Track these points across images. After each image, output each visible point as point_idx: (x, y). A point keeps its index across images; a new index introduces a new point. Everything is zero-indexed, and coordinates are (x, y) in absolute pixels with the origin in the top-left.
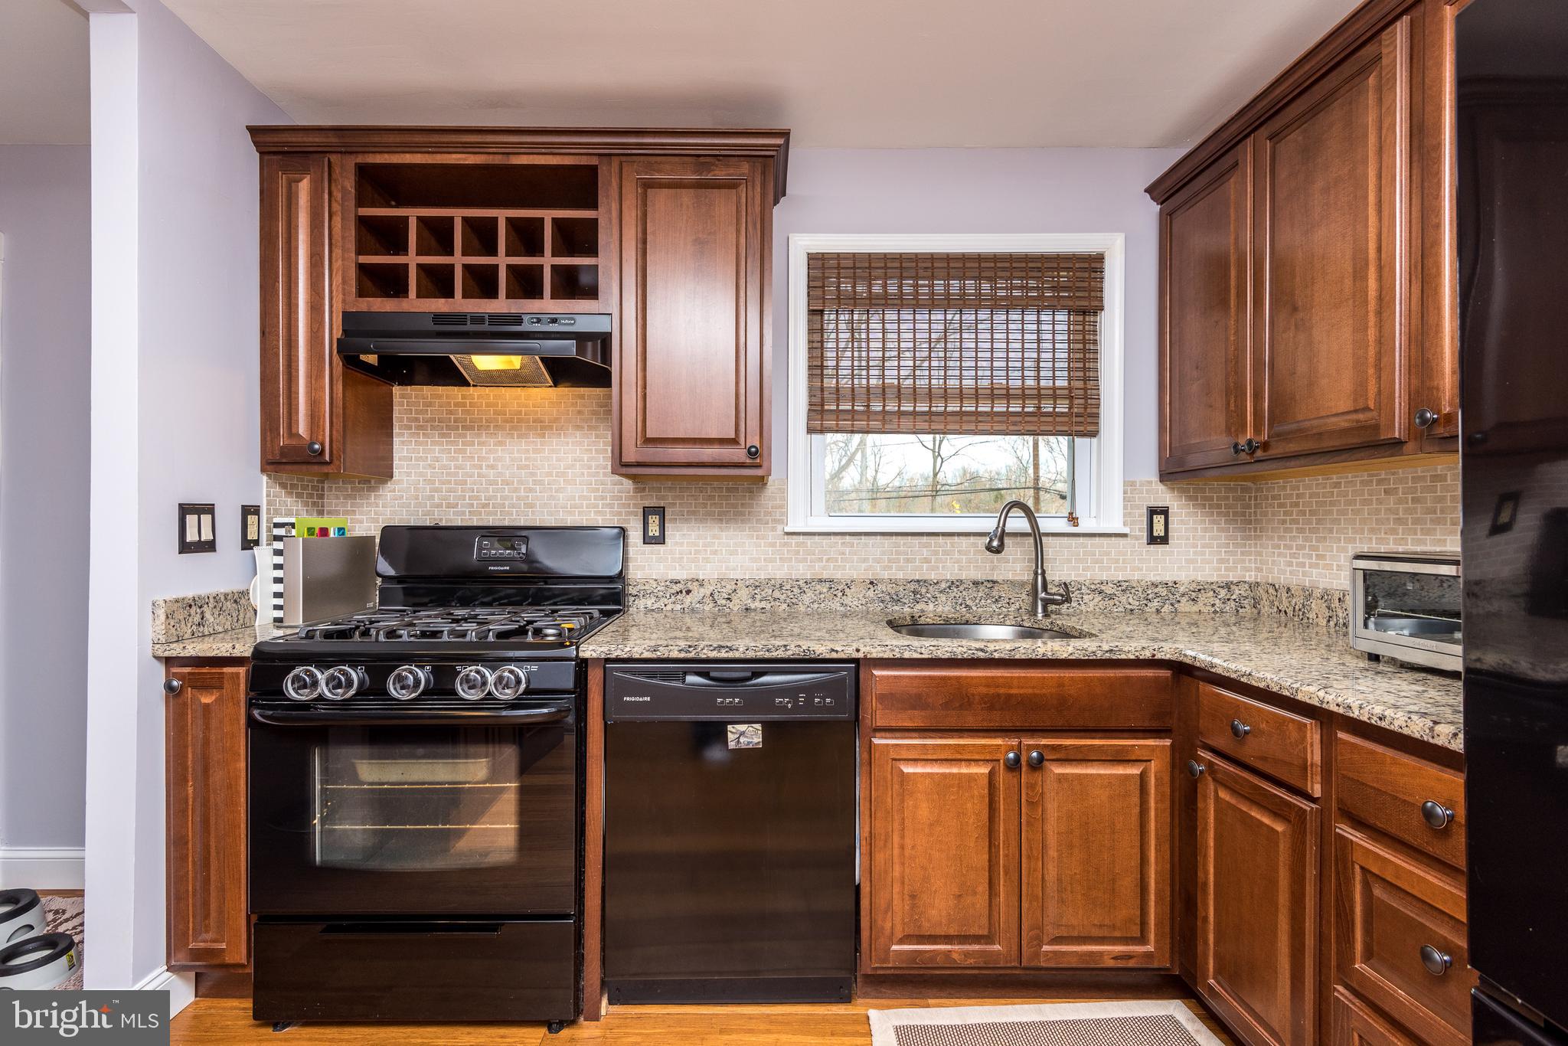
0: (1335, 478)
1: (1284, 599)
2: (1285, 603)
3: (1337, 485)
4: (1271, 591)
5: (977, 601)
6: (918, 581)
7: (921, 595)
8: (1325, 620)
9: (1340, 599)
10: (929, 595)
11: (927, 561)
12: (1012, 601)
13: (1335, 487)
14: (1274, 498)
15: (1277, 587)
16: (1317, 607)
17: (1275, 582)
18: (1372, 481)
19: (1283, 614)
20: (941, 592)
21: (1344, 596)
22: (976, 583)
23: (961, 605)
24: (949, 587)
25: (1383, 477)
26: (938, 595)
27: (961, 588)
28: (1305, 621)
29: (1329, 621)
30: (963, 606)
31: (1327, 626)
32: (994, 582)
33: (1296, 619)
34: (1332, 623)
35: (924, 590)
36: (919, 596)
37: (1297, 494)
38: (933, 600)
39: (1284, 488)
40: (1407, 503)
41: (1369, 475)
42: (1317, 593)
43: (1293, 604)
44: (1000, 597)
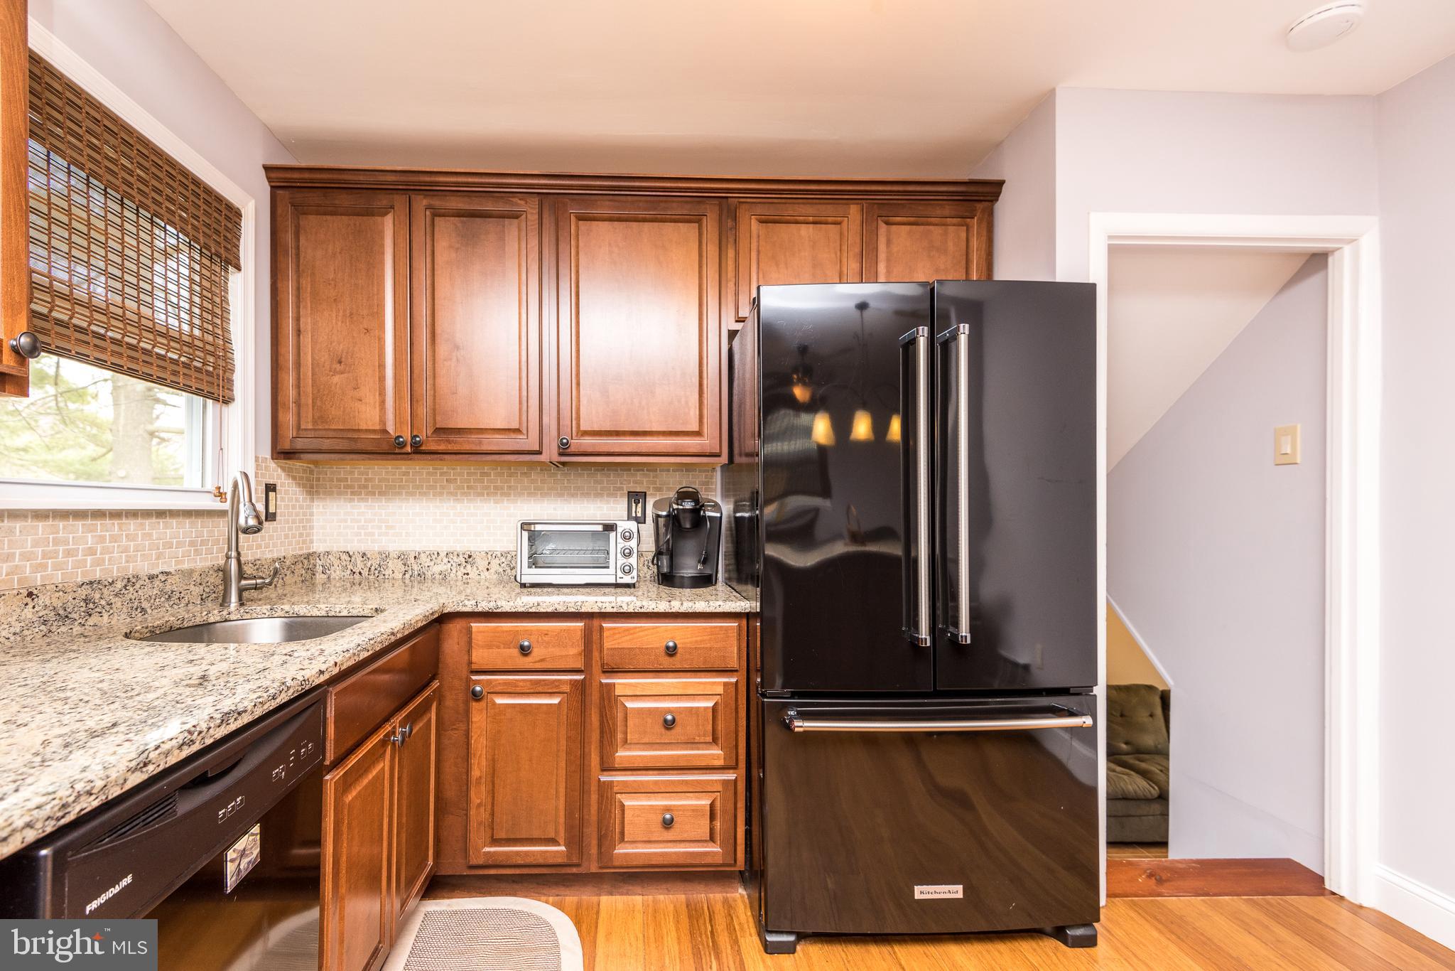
0: (404, 469)
1: (359, 562)
2: (360, 565)
3: (406, 474)
4: (345, 557)
5: (152, 601)
6: (91, 583)
7: (94, 603)
8: (401, 574)
9: (415, 557)
10: (103, 602)
11: (91, 552)
12: (182, 595)
13: (404, 475)
14: (339, 480)
15: (351, 554)
16: (395, 567)
17: (348, 549)
18: (436, 473)
19: (357, 576)
20: (116, 595)
21: (419, 554)
22: (151, 577)
23: (136, 609)
24: (125, 586)
25: (445, 470)
26: (113, 601)
27: (137, 586)
28: (381, 577)
29: (405, 574)
30: (139, 610)
31: (403, 579)
32: (167, 573)
33: (372, 577)
34: (407, 576)
35: (97, 596)
36: (91, 606)
37: (365, 479)
38: (107, 608)
39: (352, 473)
40: (464, 489)
41: (434, 469)
42: (394, 555)
43: (369, 565)
44: (172, 592)
